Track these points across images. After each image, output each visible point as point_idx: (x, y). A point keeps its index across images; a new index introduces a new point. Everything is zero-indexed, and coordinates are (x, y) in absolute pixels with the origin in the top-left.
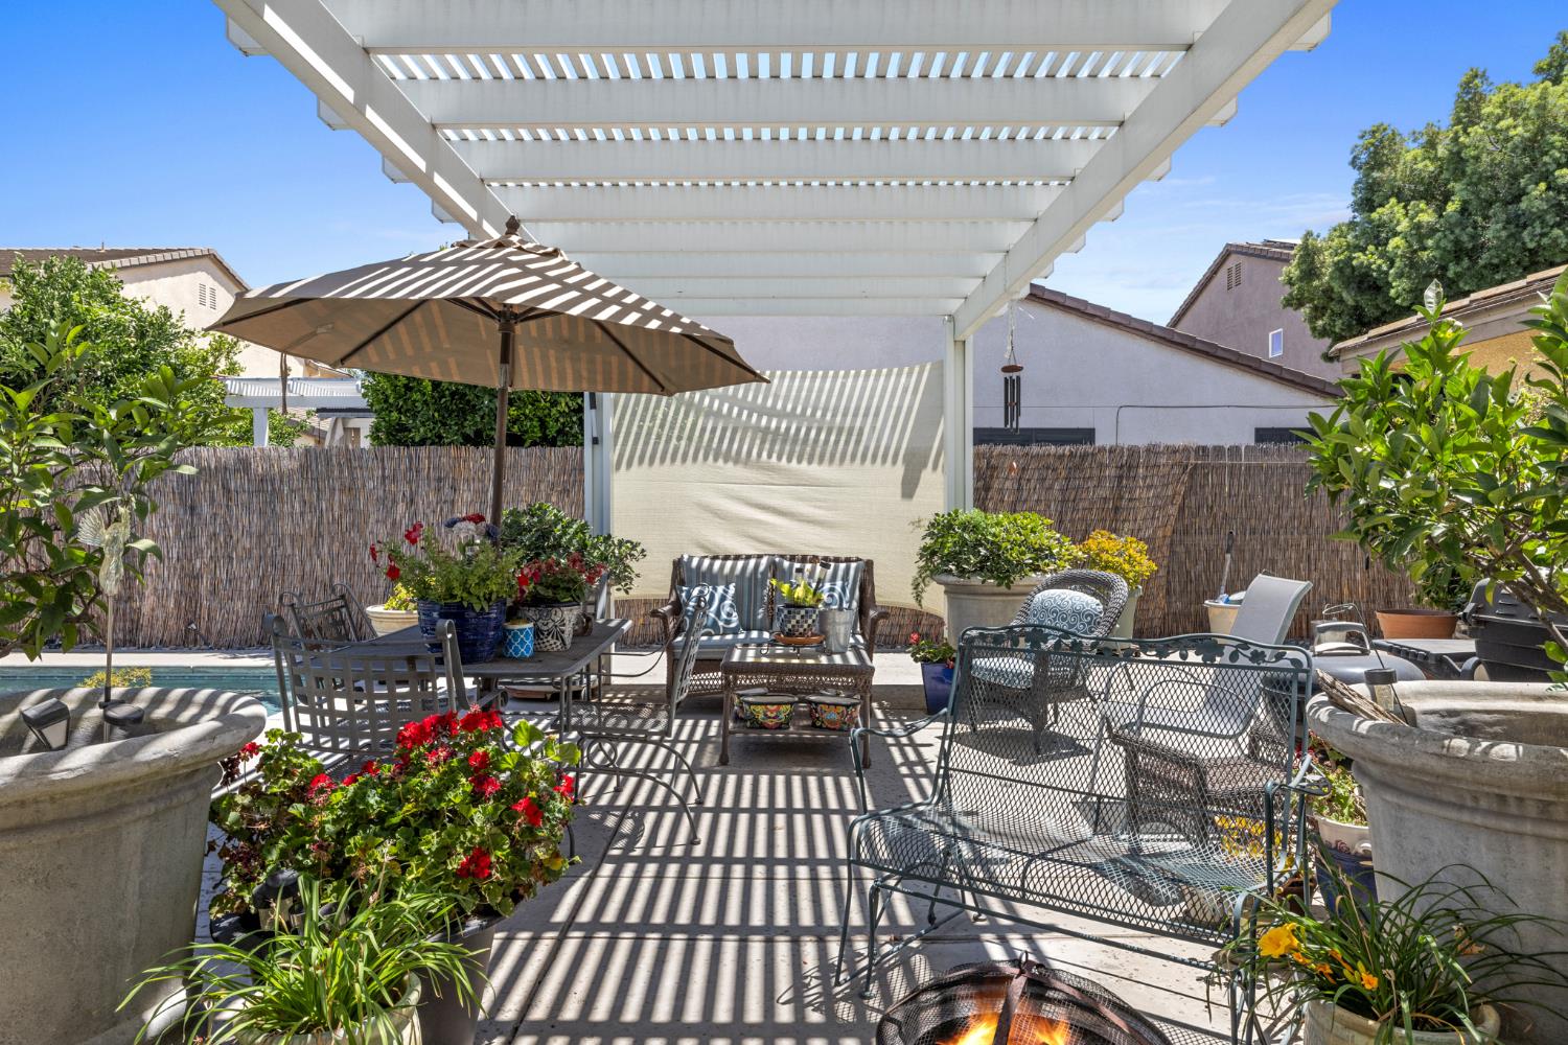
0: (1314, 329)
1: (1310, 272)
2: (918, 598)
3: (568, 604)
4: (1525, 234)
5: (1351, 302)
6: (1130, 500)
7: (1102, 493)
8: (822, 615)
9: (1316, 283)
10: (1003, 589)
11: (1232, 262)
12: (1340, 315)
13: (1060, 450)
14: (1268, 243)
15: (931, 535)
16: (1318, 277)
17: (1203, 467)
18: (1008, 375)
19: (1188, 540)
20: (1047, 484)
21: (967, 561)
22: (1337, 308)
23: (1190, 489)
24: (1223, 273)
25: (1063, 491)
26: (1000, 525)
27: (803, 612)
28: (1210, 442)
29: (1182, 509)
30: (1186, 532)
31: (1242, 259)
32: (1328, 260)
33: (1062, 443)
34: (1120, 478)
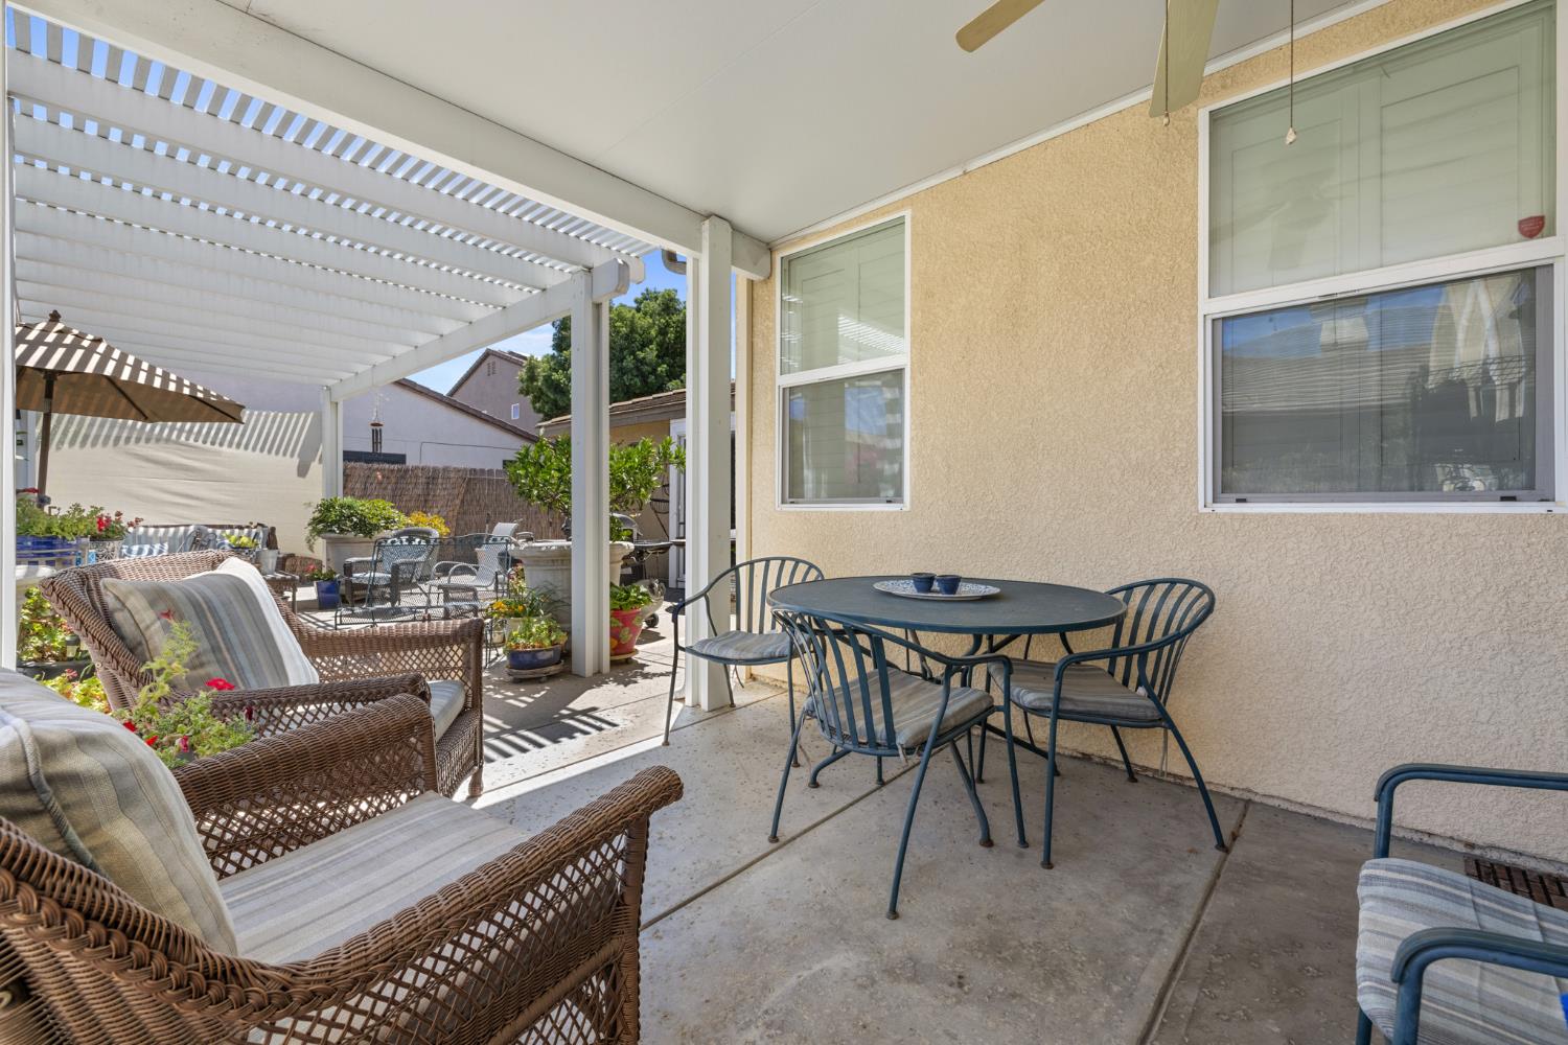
0: (535, 408)
1: (532, 378)
2: (311, 548)
3: (117, 539)
4: (625, 378)
5: (552, 397)
6: (434, 496)
7: (419, 492)
8: (257, 553)
9: (535, 384)
10: (368, 539)
11: (490, 360)
12: (547, 403)
13: (392, 467)
14: (511, 353)
15: (320, 511)
16: (537, 381)
17: (474, 479)
18: (374, 428)
19: (467, 518)
20: (383, 486)
21: (345, 525)
22: (545, 399)
23: (467, 491)
24: (484, 366)
25: (393, 490)
26: (363, 506)
27: (247, 551)
28: (478, 467)
29: (462, 501)
30: (464, 513)
31: (496, 359)
32: (541, 372)
33: (393, 463)
34: (428, 483)
